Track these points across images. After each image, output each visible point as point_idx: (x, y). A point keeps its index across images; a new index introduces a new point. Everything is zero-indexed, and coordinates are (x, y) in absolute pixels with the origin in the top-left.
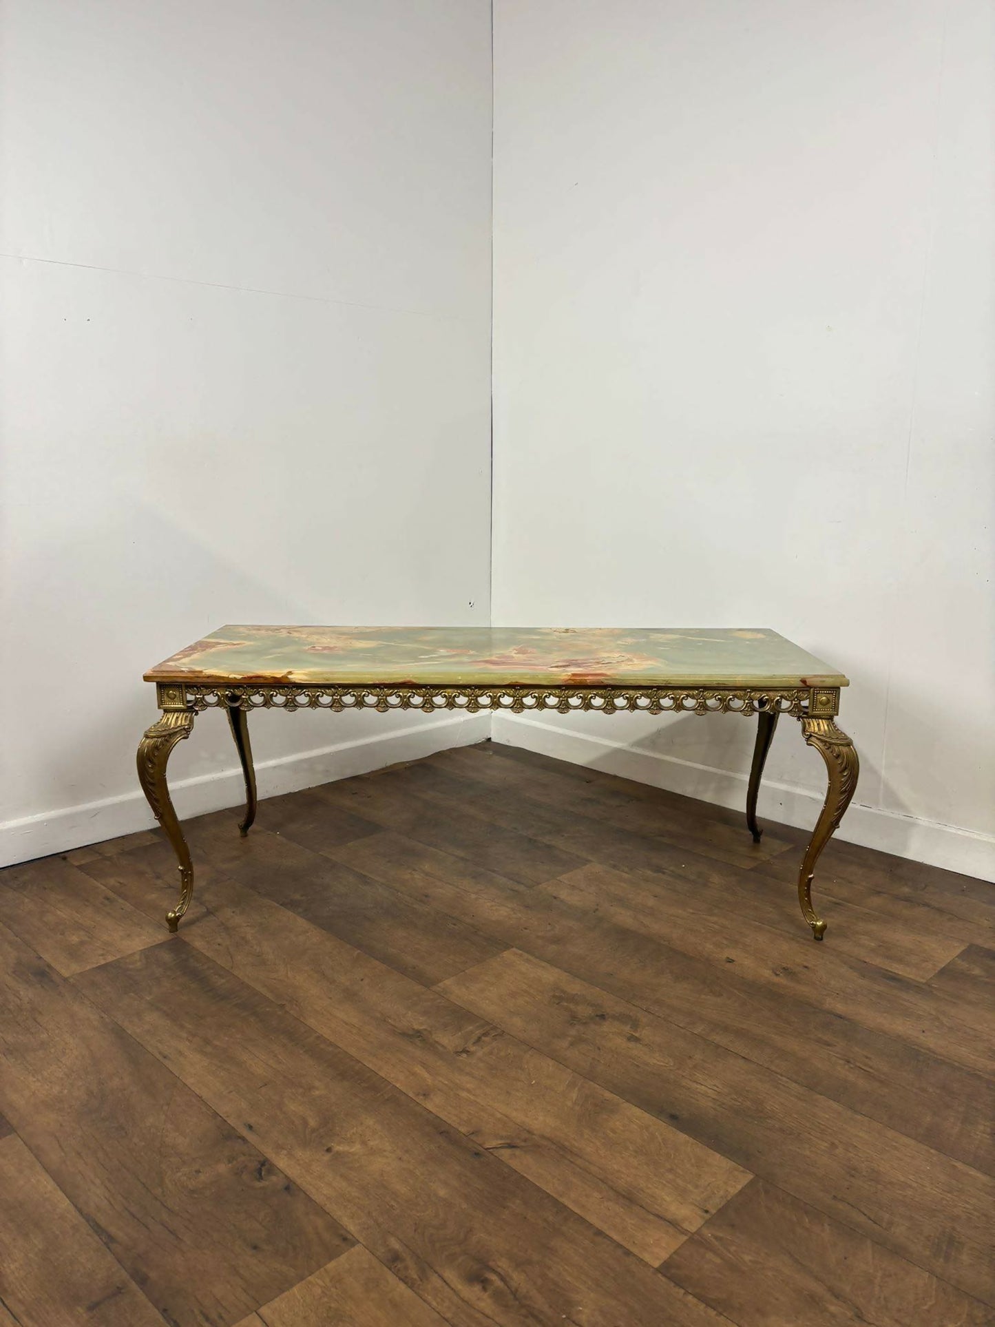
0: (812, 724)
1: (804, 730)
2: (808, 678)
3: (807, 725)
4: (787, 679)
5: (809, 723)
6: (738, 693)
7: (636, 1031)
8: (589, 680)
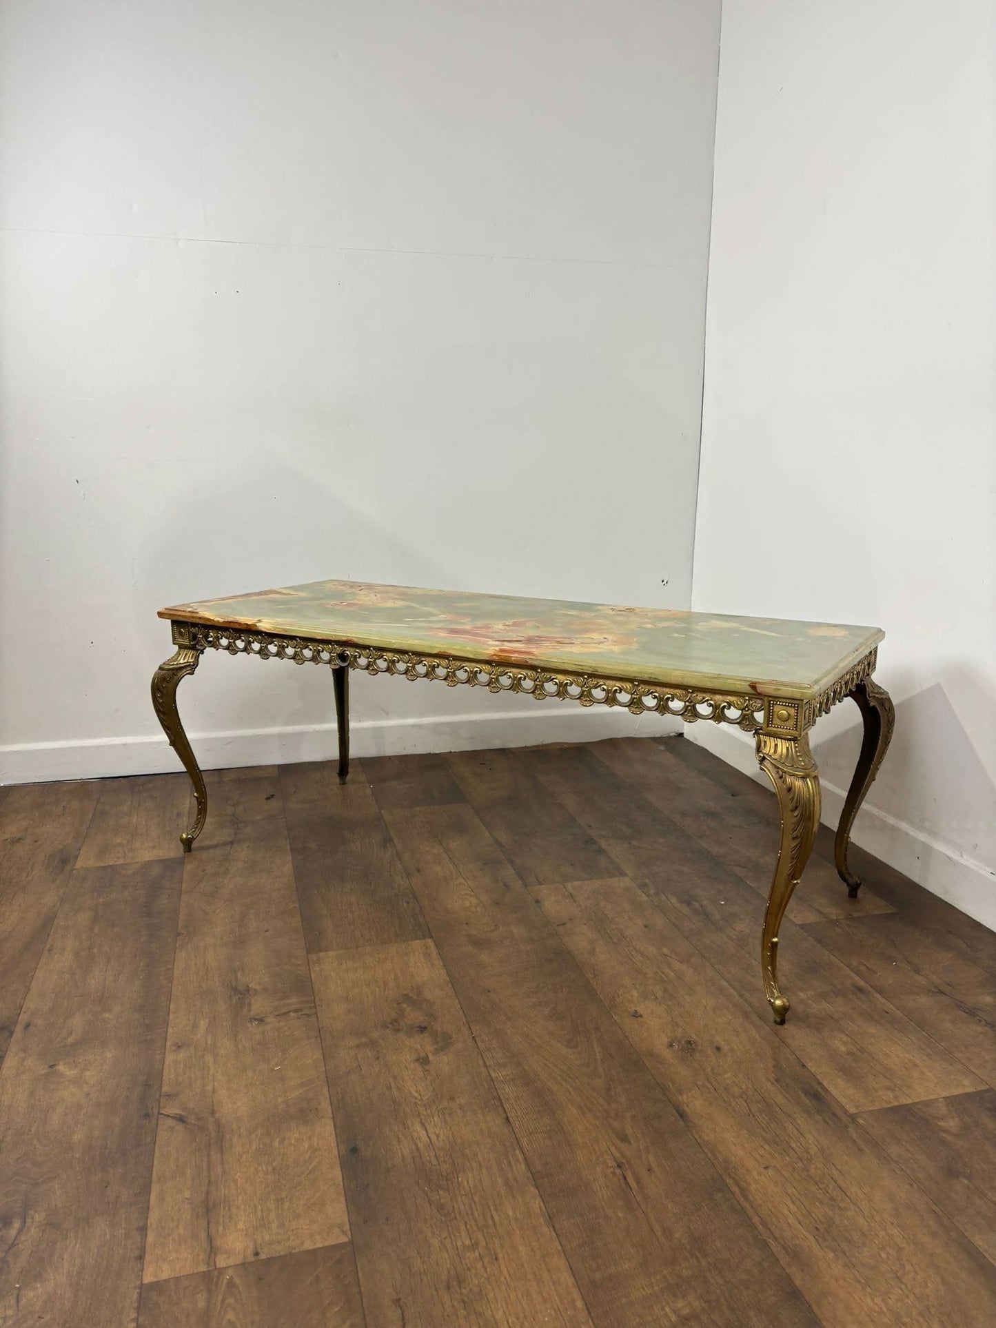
0: (768, 742)
1: (758, 749)
2: (760, 683)
3: (763, 745)
4: (733, 682)
5: (765, 742)
6: (678, 692)
7: (433, 1054)
8: (515, 657)
